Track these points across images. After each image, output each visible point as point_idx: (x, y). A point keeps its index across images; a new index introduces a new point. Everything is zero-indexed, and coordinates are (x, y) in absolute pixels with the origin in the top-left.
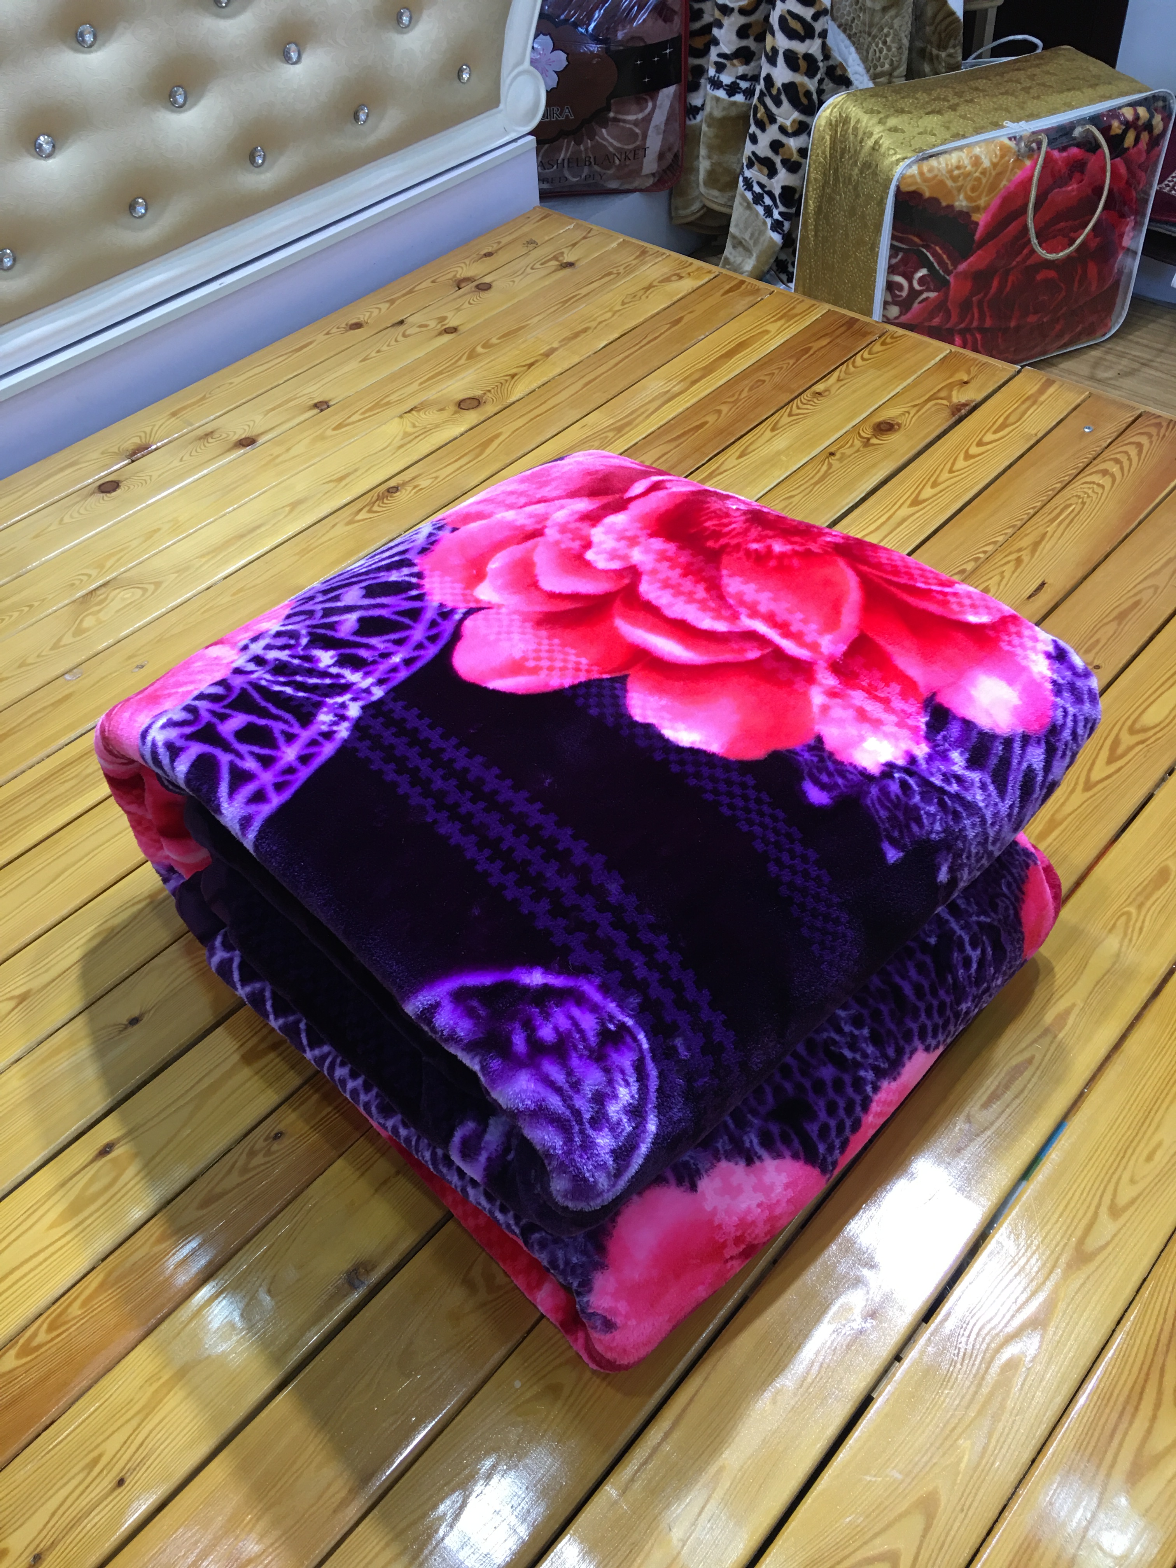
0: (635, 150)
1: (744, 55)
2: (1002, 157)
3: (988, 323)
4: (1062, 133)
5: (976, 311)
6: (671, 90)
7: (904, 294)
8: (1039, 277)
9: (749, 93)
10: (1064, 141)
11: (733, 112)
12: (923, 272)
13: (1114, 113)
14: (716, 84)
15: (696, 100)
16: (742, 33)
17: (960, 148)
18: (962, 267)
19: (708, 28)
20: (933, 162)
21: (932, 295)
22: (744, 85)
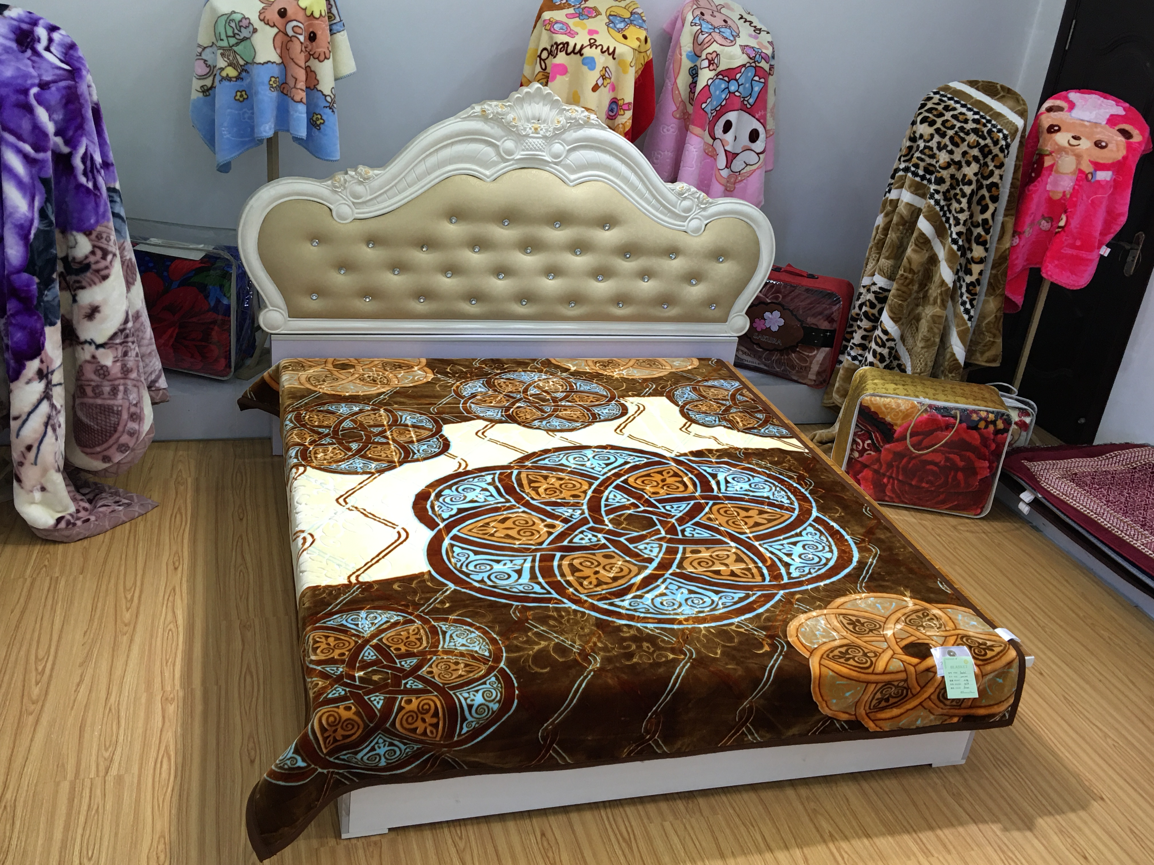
0: (805, 367)
1: (864, 347)
2: (912, 408)
3: (900, 478)
4: (945, 411)
5: (895, 469)
6: (827, 349)
7: (860, 448)
8: (928, 467)
9: (860, 361)
10: (946, 414)
11: (853, 367)
12: (869, 442)
13: (976, 412)
14: (849, 354)
15: (841, 358)
16: (864, 338)
17: (893, 398)
18: (887, 446)
19: (852, 333)
20: (878, 398)
21: (873, 453)
22: (860, 358)
